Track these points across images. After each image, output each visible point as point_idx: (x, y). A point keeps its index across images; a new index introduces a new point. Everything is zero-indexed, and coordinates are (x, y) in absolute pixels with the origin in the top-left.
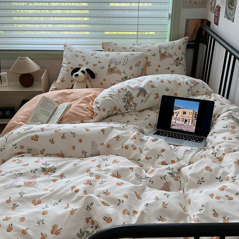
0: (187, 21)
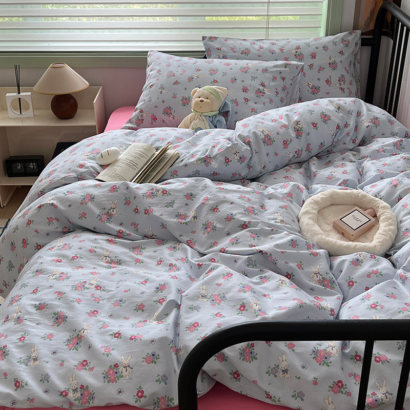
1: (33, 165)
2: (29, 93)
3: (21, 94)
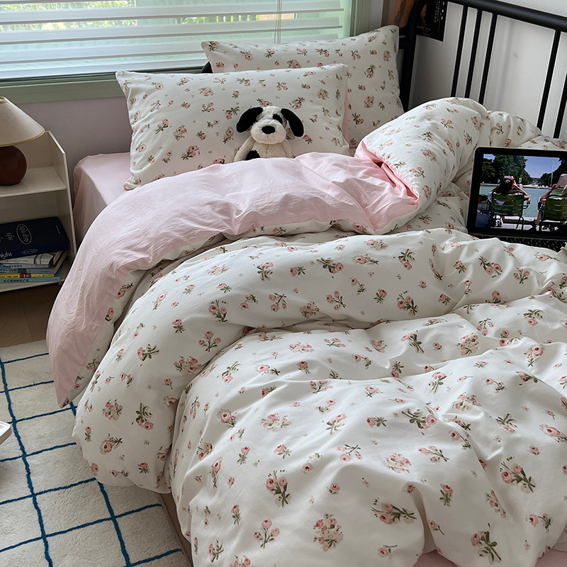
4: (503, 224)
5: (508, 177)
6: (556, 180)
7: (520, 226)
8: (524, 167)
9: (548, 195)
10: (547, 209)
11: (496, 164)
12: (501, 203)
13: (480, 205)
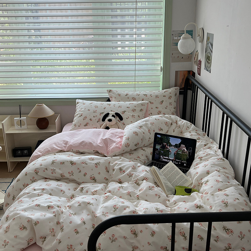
0: (177, 72)
1: (26, 151)
2: (25, 118)
3: (21, 118)
4: (163, 159)
5: (165, 143)
6: (179, 147)
7: (168, 160)
8: (169, 141)
9: (177, 151)
10: (177, 156)
11: (161, 138)
12: (162, 152)
13: (156, 152)
